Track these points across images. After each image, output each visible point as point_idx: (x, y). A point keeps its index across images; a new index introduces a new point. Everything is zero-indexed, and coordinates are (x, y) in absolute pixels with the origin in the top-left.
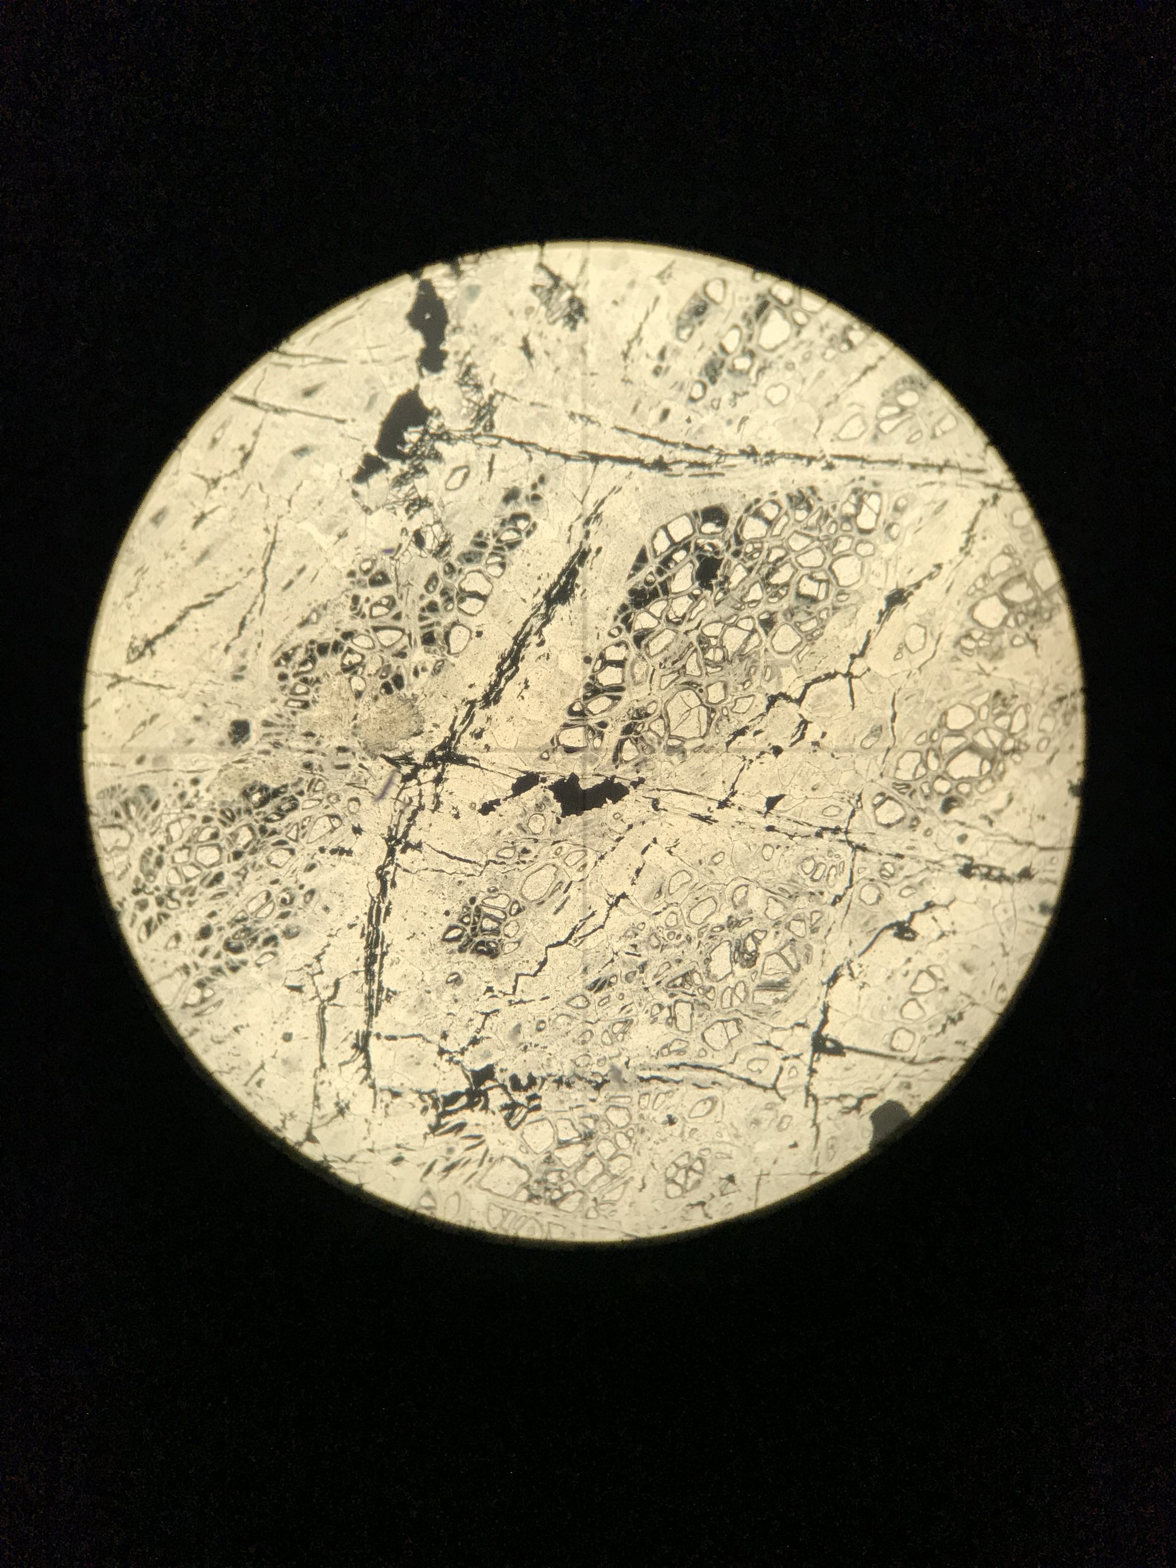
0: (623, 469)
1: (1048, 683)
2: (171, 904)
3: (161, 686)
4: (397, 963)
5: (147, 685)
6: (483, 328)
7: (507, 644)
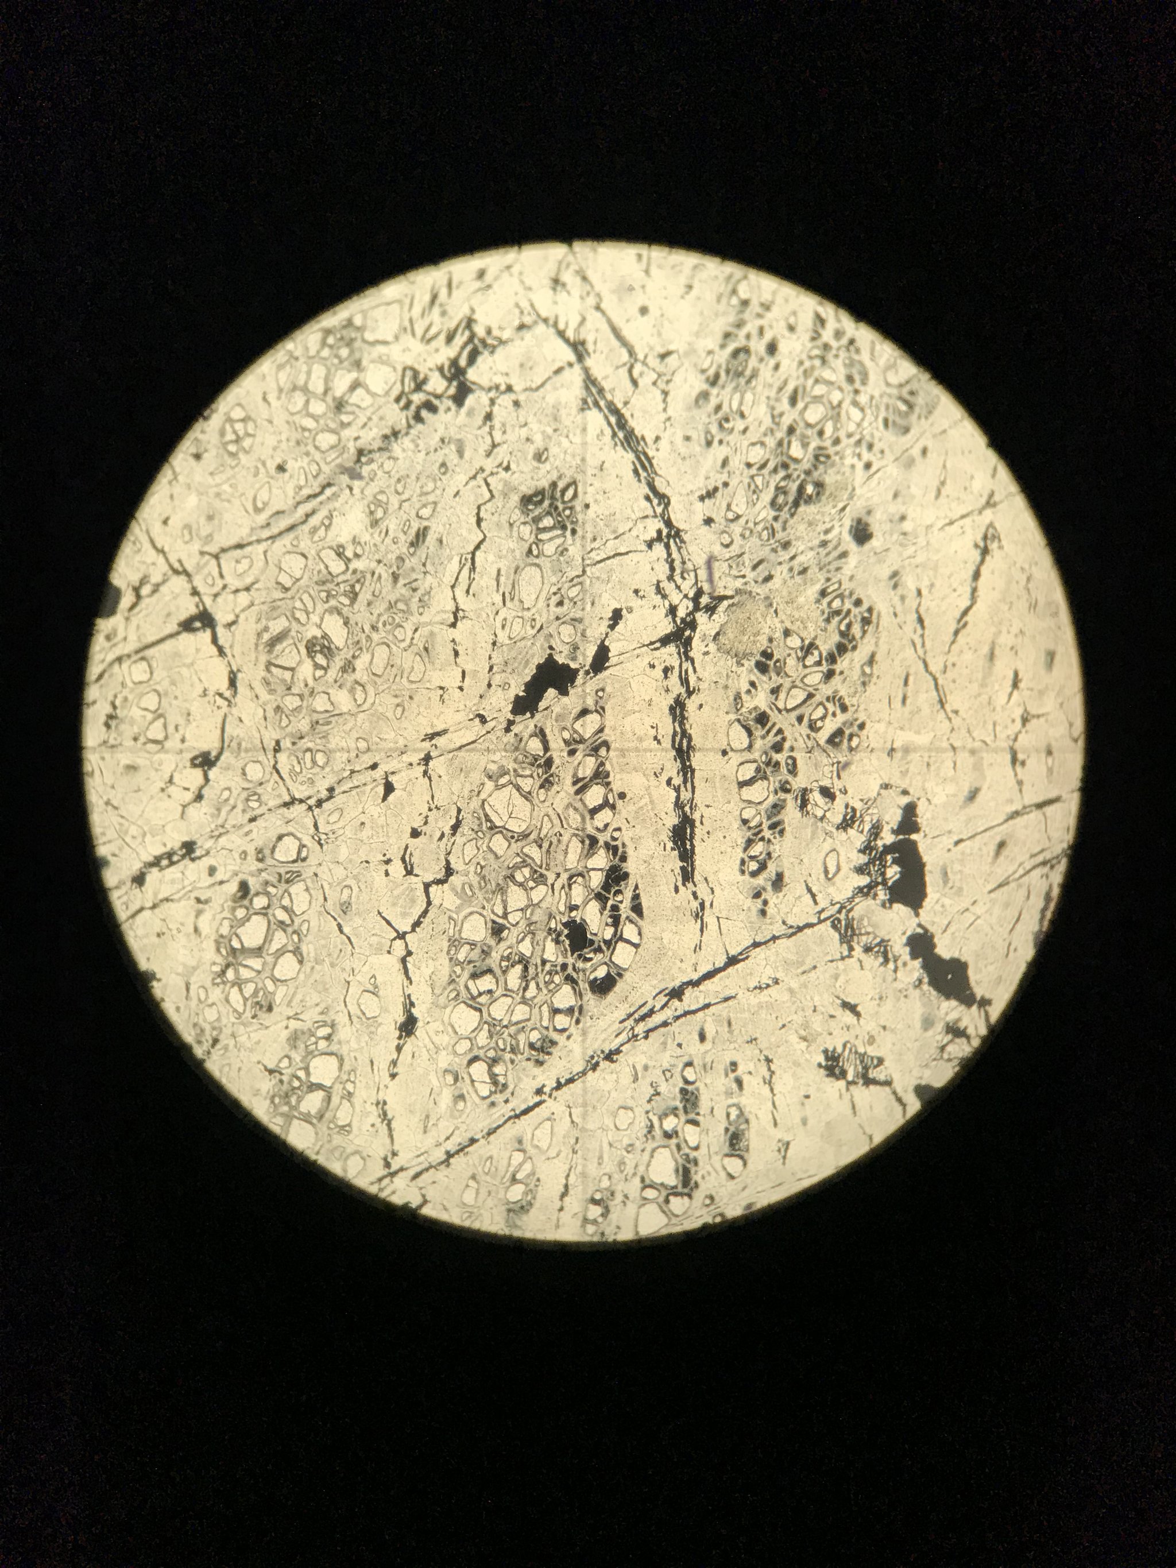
0: (704, 969)
1: (236, 1046)
2: (816, 352)
3: (951, 523)
4: (598, 436)
5: (963, 517)
6: (898, 1000)
7: (697, 760)
